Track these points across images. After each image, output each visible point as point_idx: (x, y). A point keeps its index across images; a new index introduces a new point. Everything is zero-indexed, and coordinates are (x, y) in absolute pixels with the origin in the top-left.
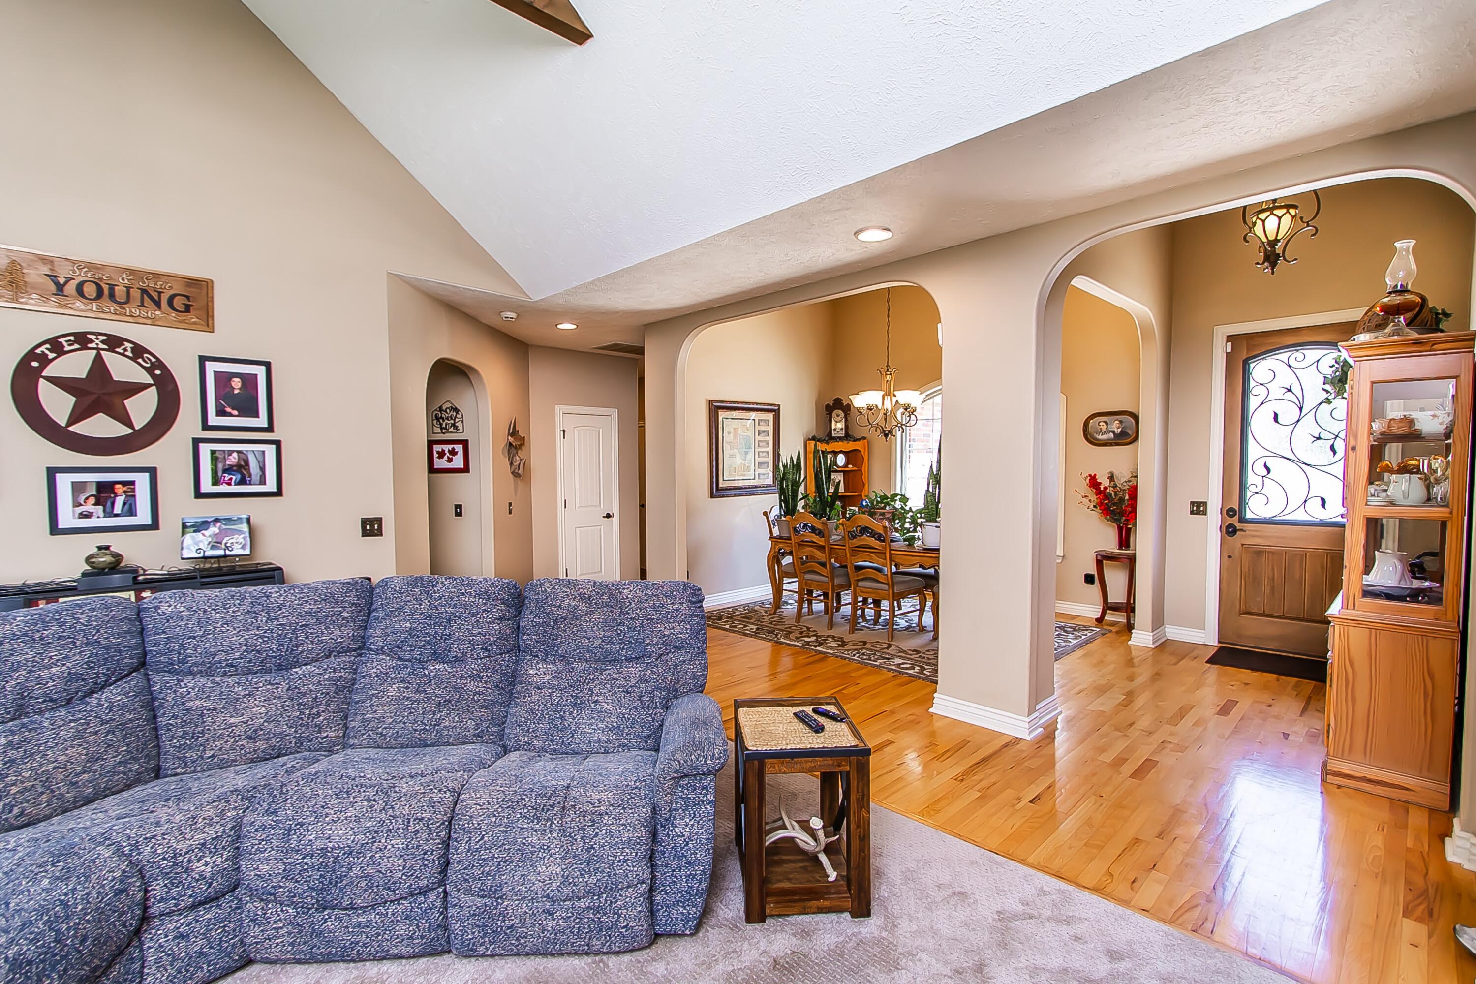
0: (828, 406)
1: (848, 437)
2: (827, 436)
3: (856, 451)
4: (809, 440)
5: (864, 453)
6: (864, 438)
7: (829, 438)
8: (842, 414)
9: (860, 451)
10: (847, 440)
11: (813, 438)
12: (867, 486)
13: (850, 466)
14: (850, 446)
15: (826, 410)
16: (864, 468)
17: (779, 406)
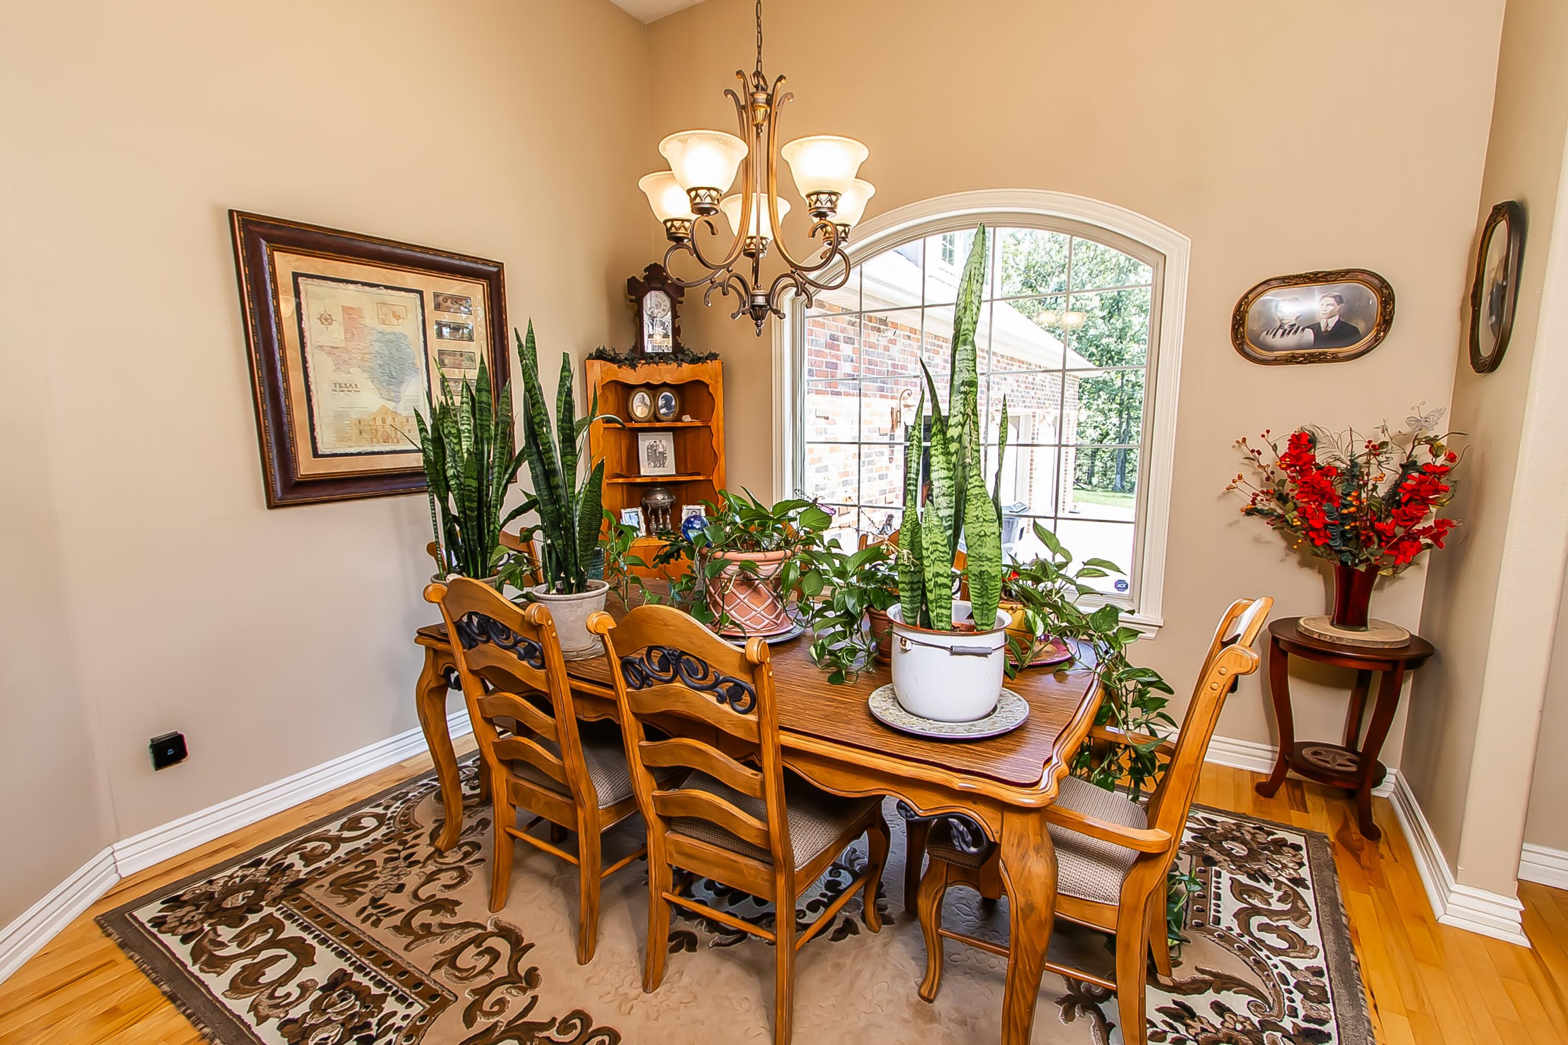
0: (632, 282)
1: (678, 353)
2: (634, 350)
3: (698, 385)
4: (591, 357)
5: (716, 389)
6: (713, 357)
7: (638, 355)
8: (666, 302)
9: (707, 386)
10: (676, 359)
11: (600, 355)
12: (723, 457)
13: (687, 418)
14: (683, 373)
15: (630, 293)
16: (716, 422)
17: (500, 266)
